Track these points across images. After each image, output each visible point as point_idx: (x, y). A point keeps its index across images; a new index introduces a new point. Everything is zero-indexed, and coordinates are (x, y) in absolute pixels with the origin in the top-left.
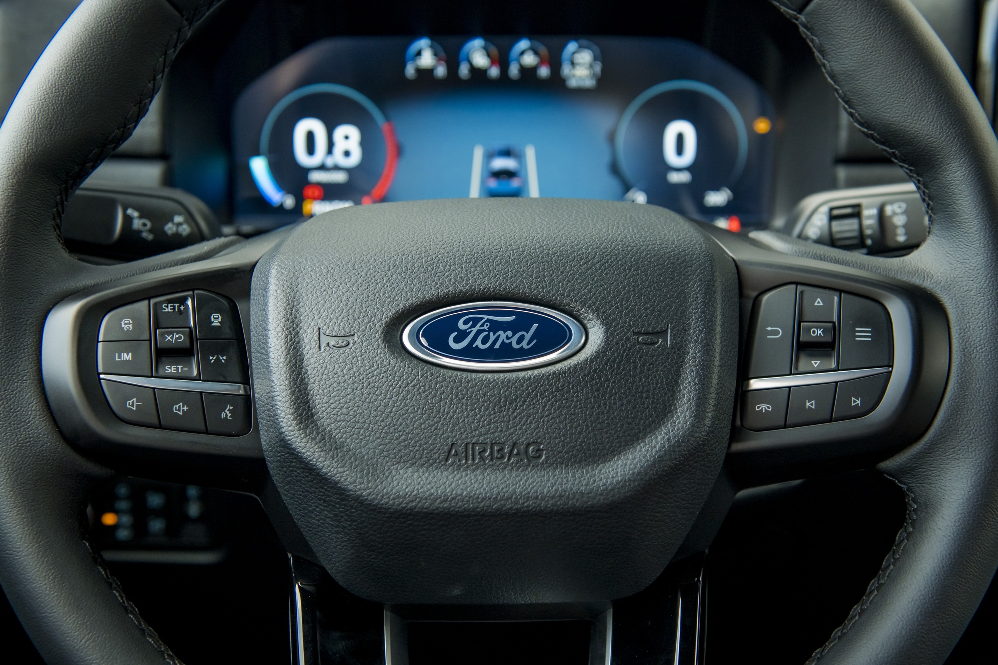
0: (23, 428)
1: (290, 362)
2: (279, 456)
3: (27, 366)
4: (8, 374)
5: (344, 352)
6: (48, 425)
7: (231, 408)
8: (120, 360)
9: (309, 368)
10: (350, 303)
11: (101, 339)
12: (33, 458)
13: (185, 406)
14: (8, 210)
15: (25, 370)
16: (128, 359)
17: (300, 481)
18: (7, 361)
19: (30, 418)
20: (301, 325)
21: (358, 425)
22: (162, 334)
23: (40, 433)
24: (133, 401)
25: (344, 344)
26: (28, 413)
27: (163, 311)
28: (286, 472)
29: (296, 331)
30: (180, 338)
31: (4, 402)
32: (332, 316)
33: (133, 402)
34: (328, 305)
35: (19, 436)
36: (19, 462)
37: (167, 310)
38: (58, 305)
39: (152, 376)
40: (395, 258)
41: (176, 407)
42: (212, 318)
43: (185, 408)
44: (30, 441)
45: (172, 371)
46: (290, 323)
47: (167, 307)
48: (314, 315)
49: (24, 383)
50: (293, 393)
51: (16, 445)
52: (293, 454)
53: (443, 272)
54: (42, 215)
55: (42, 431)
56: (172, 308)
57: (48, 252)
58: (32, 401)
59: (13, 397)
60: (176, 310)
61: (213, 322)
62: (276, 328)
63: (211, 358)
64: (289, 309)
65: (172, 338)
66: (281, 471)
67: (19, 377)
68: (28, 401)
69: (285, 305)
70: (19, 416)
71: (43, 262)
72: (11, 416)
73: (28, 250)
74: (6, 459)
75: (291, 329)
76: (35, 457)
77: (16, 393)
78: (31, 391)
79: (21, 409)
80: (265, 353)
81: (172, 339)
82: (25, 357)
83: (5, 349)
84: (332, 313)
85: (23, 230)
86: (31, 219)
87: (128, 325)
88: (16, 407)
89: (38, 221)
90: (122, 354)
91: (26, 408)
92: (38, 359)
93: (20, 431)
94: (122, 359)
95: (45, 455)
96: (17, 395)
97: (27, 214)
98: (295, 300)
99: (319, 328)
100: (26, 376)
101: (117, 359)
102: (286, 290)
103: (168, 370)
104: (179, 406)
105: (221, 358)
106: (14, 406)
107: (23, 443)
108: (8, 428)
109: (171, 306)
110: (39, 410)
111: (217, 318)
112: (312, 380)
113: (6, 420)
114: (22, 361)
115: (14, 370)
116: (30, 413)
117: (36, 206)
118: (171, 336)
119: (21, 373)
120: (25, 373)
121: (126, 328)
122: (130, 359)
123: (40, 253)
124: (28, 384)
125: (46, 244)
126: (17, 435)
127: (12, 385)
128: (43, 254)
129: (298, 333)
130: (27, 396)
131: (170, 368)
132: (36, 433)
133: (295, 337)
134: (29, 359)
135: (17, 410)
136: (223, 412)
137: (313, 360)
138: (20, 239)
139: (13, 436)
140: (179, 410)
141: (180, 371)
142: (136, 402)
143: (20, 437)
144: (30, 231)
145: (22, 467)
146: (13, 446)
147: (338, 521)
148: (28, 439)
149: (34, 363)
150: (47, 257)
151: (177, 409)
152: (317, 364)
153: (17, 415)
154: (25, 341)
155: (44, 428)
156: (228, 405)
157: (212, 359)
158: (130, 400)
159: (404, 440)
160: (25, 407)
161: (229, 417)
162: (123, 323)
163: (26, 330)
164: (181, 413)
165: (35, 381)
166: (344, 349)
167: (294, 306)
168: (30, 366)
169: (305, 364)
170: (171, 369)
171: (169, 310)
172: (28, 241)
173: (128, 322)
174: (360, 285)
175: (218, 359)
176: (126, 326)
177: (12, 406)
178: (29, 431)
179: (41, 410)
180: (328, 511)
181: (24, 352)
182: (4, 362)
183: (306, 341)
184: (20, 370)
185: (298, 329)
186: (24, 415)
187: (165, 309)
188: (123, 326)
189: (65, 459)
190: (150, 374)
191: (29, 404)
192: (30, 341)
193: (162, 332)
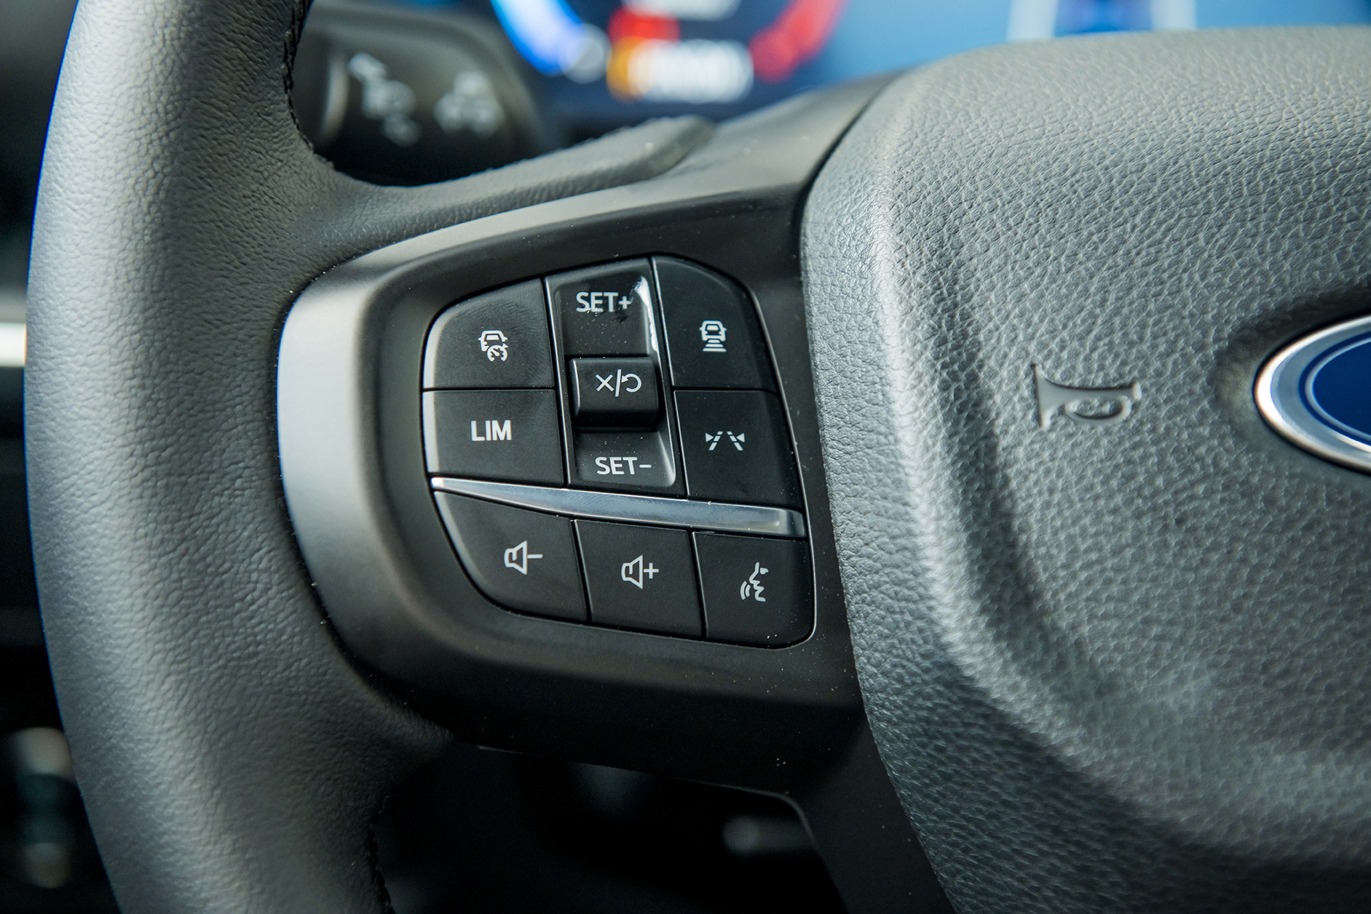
0: (238, 617)
1: (961, 455)
2: (928, 709)
3: (242, 450)
4: (196, 471)
5: (1108, 432)
6: (299, 610)
7: (764, 571)
8: (482, 439)
9: (1011, 472)
10: (1112, 297)
11: (429, 382)
12: (265, 700)
13: (651, 565)
14: (190, 29)
15: (237, 463)
16: (502, 438)
17: (987, 776)
18: (193, 436)
19: (254, 590)
20: (981, 355)
21: (1155, 630)
22: (588, 375)
23: (281, 633)
24: (521, 550)
25: (1107, 408)
26: (249, 577)
27: (579, 310)
28: (941, 750)
29: (968, 370)
30: (632, 383)
31: (187, 549)
32: (1065, 334)
33: (520, 552)
34: (1049, 303)
35: (228, 639)
36: (232, 709)
37: (587, 309)
38: (310, 290)
39: (565, 485)
40: (1221, 179)
41: (627, 568)
42: (704, 333)
43: (651, 571)
44: (256, 654)
45: (614, 472)
46: (951, 350)
47: (588, 299)
48: (1014, 329)
49: (237, 496)
50: (974, 539)
51: (221, 662)
52: (979, 704)
53: (1357, 219)
54: (265, 47)
55: (284, 628)
56: (600, 302)
57: (276, 146)
58: (257, 546)
59: (212, 534)
60: (611, 309)
61: (707, 342)
62: (913, 364)
63: (708, 437)
64: (944, 311)
65: (613, 383)
66: (923, 746)
67: (224, 480)
68: (247, 546)
69: (931, 301)
70: (226, 585)
71: (266, 174)
72: (206, 587)
73: (234, 140)
74: (199, 701)
75: (956, 367)
76: (271, 697)
77: (218, 525)
78: (254, 518)
79: (232, 567)
80: (883, 429)
81: (614, 386)
82: (236, 427)
83: (186, 405)
84: (1065, 327)
85: (224, 85)
86: (241, 55)
87: (497, 347)
88: (218, 562)
89: (256, 62)
90: (488, 423)
91: (245, 565)
92: (268, 433)
93: (231, 626)
94: (489, 438)
95: (294, 690)
96: (220, 530)
97: (233, 42)
98: (957, 287)
99: (1033, 366)
100: (240, 477)
101: (475, 438)
102: (930, 260)
103: (604, 470)
104: (636, 566)
105: (733, 439)
106: (214, 559)
107: (239, 658)
108: (199, 618)
109: (597, 298)
110: (277, 571)
111: (716, 333)
112: (1021, 506)
113: (194, 597)
114: (229, 439)
115: (211, 463)
116: (254, 576)
117: (255, 21)
118: (611, 376)
119: (227, 470)
120: (236, 469)
121: (493, 355)
122: (509, 438)
123: (258, 148)
124: (245, 500)
125: (271, 124)
126: (223, 636)
127: (206, 502)
128: (264, 152)
129: (973, 378)
130: (246, 534)
131: (608, 463)
132: (271, 631)
133: (967, 388)
134: (246, 432)
135: (221, 570)
136: (745, 583)
137: (1020, 452)
138: (219, 109)
139: (214, 638)
140: (635, 575)
141: (632, 472)
142: (529, 553)
143: (233, 642)
144: (239, 89)
145: (238, 724)
146: (214, 666)
147: (1090, 885)
148: (251, 649)
149: (258, 444)
150: (273, 161)
151: (631, 572)
152: (1033, 464)
153: (223, 582)
154: (234, 384)
155: (291, 619)
156: (757, 565)
157: (712, 441)
158: (513, 547)
159: (1286, 673)
160: (243, 561)
161: (760, 595)
162: (482, 339)
163: (235, 355)
164: (640, 585)
165: (264, 493)
166: (1109, 423)
167: (956, 305)
168: (249, 452)
169: (1000, 461)
170: (610, 466)
171: (594, 309)
172: (235, 116)
173: (496, 338)
174: (1134, 252)
175: (725, 443)
176: (491, 349)
177: (209, 560)
178: (253, 627)
179: (283, 571)
180: (1061, 858)
181: (234, 414)
182: (187, 441)
183: (998, 398)
184: (226, 463)
185: (974, 365)
186: (240, 583)
187: (583, 306)
188: (484, 348)
189: (344, 700)
190: (560, 480)
191: (252, 555)
192: (247, 383)
193: (586, 366)
